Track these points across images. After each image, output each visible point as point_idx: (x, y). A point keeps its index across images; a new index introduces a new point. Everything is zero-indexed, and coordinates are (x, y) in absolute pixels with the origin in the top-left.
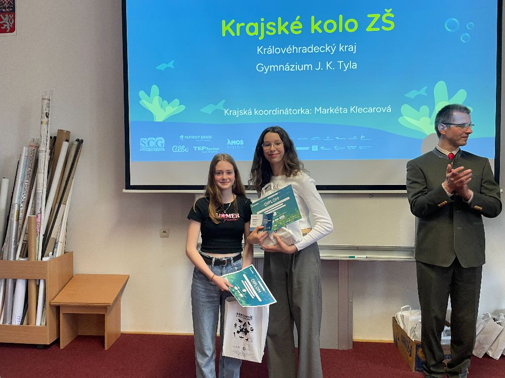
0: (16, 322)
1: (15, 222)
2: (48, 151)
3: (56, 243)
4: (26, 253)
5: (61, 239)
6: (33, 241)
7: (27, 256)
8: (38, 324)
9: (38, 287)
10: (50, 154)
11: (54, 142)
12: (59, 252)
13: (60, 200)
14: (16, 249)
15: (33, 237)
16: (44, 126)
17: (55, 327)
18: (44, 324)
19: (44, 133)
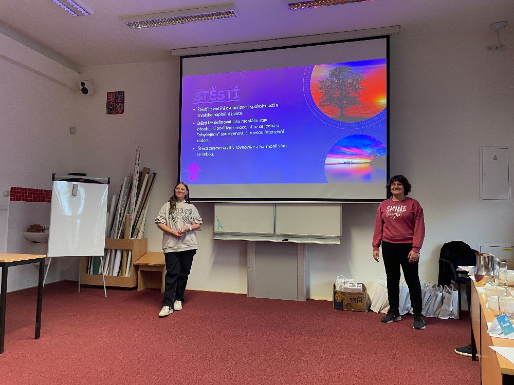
0: (115, 274)
1: (118, 218)
2: (138, 179)
3: (139, 231)
4: (123, 236)
5: (142, 229)
6: (127, 229)
7: (123, 238)
8: (127, 276)
9: (128, 255)
10: (139, 181)
11: (141, 175)
12: (140, 237)
13: (142, 207)
14: (118, 233)
15: (127, 227)
16: (137, 165)
17: (135, 279)
18: (129, 276)
19: (136, 170)
